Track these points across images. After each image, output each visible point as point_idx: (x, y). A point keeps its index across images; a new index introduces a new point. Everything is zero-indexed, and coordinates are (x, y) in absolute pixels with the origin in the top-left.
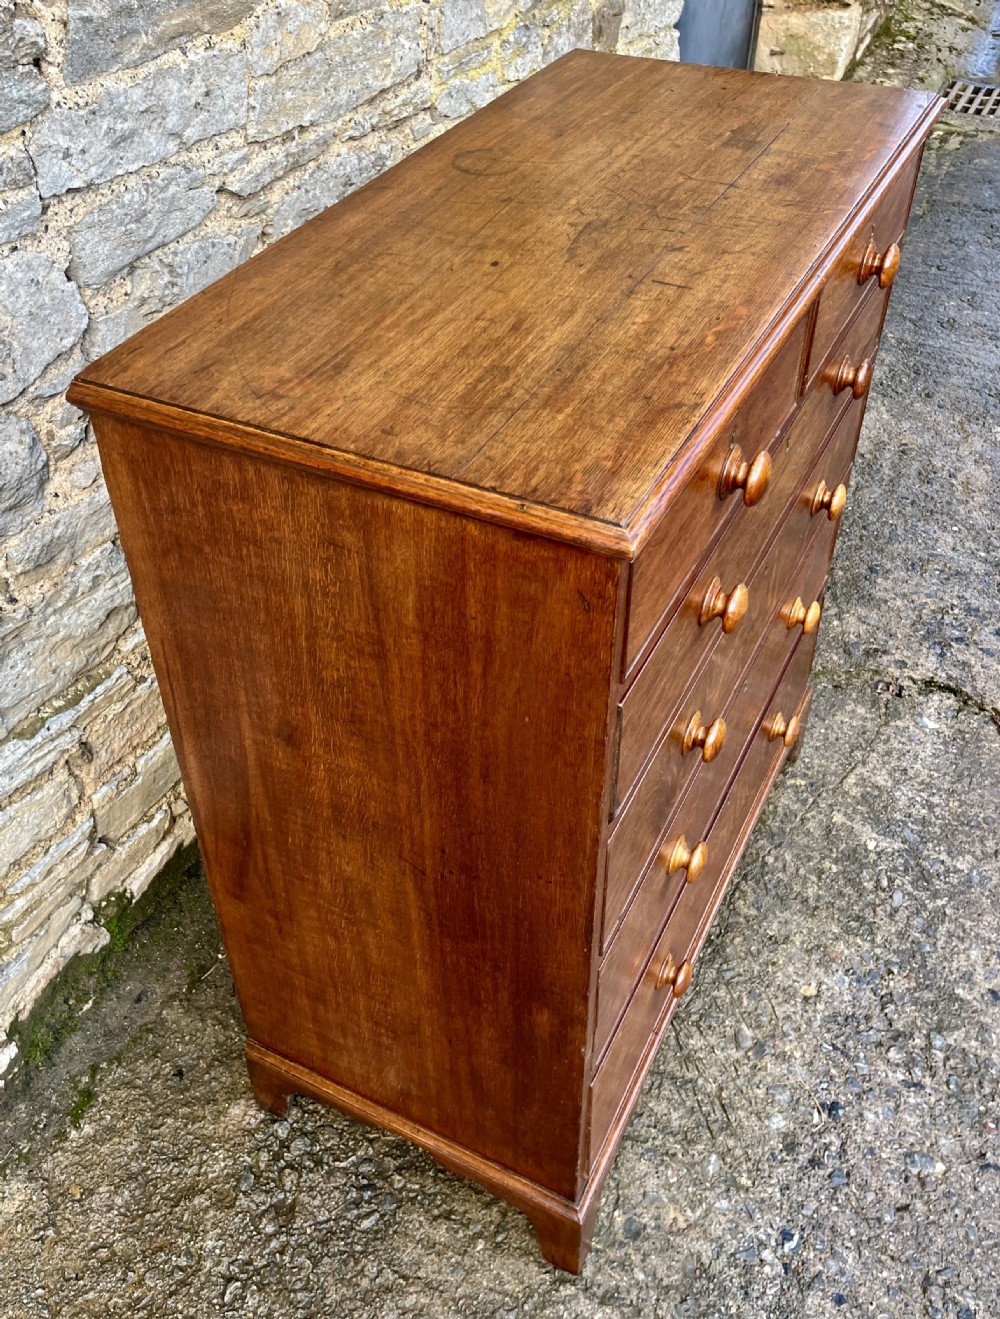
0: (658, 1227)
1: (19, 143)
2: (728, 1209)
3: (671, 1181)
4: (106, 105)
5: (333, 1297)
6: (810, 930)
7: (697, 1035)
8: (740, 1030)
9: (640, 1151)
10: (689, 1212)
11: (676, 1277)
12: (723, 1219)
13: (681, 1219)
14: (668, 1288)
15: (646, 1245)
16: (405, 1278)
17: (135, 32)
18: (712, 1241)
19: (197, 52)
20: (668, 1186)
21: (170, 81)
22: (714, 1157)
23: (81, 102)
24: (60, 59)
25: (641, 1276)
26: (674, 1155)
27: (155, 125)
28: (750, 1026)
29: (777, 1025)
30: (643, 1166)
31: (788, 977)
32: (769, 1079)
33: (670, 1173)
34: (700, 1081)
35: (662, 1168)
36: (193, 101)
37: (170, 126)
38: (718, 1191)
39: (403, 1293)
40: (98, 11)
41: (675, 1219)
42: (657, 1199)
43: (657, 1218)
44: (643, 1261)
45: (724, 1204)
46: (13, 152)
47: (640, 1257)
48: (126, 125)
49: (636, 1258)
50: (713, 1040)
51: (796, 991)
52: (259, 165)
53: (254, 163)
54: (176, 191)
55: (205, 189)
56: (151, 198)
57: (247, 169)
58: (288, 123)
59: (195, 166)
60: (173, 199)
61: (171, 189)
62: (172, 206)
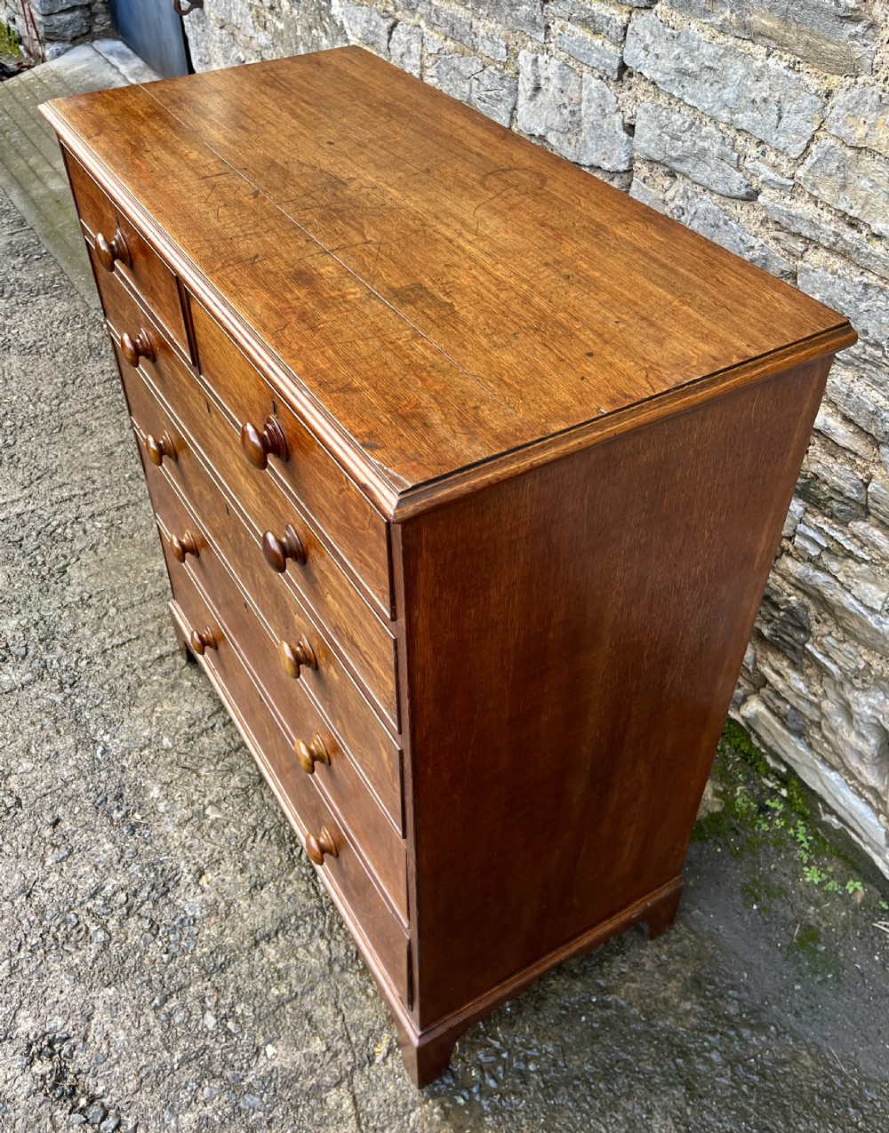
1: (625, 18)
2: (142, 733)
4: (683, 38)
6: (243, 921)
17: (724, 4)
19: (778, 63)
21: (740, 64)
23: (672, 24)
27: (716, 86)
29: (204, 838)
31: (225, 873)
32: (178, 806)
35: (189, 717)
36: (752, 96)
45: (146, 734)
46: (618, 19)
48: (692, 65)
50: (228, 792)
51: (212, 870)
52: (800, 211)
53: (799, 204)
54: (709, 149)
55: (738, 174)
56: (689, 134)
57: (787, 201)
58: (851, 208)
59: (733, 146)
60: (704, 151)
61: (706, 144)
62: (702, 155)
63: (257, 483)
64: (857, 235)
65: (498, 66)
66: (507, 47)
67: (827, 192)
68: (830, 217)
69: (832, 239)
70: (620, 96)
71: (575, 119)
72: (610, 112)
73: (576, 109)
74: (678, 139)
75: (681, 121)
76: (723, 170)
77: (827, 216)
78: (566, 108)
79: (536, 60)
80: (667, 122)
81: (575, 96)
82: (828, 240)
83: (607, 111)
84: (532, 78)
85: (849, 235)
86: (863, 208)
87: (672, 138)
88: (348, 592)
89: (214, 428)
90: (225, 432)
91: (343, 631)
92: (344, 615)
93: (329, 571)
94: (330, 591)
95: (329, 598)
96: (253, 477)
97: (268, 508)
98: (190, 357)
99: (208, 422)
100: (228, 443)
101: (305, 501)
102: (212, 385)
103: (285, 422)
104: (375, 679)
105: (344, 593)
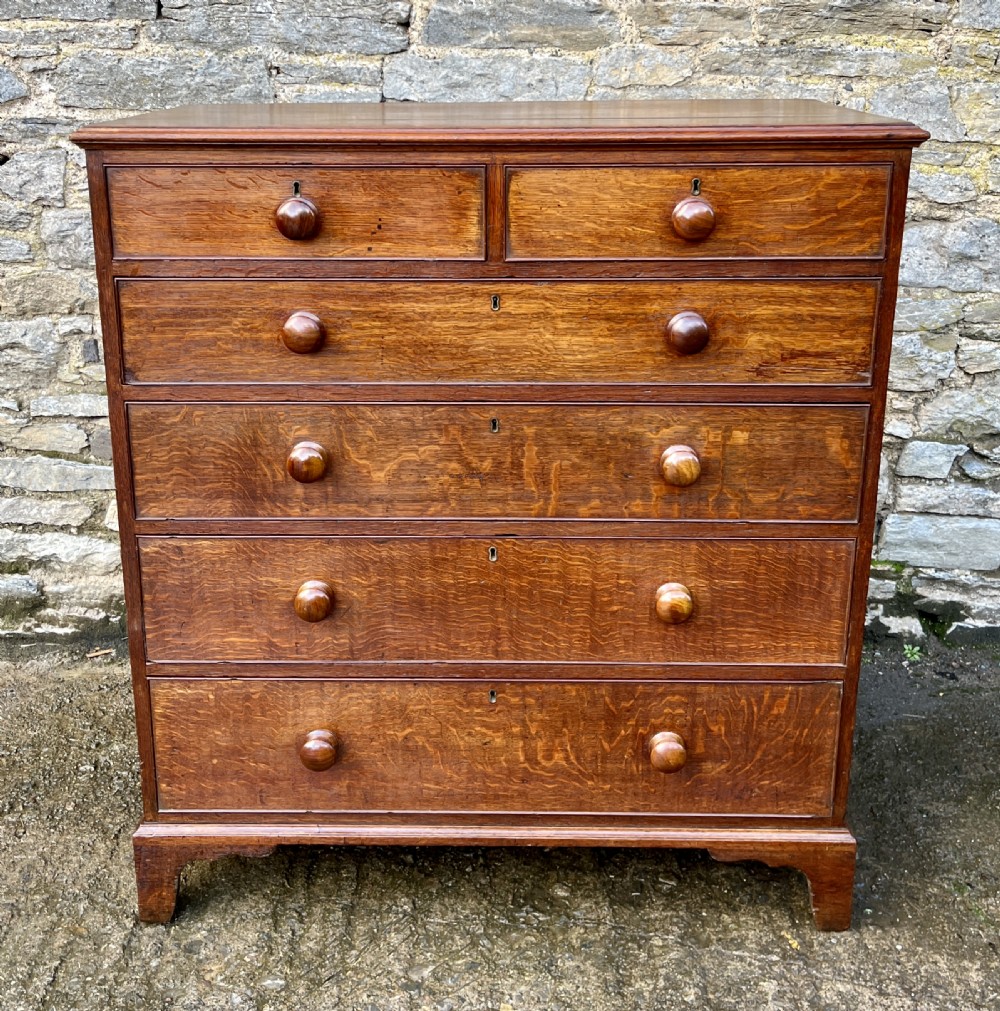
0: (200, 961)
1: (378, 64)
2: (233, 1004)
3: (246, 958)
4: (449, 62)
5: (94, 810)
6: (587, 994)
7: (401, 936)
8: (427, 967)
9: (267, 930)
10: (219, 978)
11: (160, 987)
12: (222, 1003)
13: (213, 975)
14: (149, 984)
15: (182, 959)
16: (116, 837)
17: (485, 29)
18: (199, 1000)
19: (543, 55)
20: (239, 956)
21: (509, 65)
22: (282, 982)
23: (431, 56)
24: (419, 28)
25: (154, 964)
26: (272, 954)
27: (489, 86)
28: (434, 972)
29: (448, 993)
30: (252, 936)
31: (512, 988)
32: (382, 1002)
33: (253, 955)
34: (354, 952)
35: (255, 948)
36: (527, 82)
37: (501, 90)
38: (249, 993)
39: (104, 840)
40: (456, 9)
41: (211, 971)
42: (225, 954)
43: (207, 959)
44: (168, 962)
45: (237, 999)
46: (371, 66)
47: (171, 959)
48: (461, 78)
49: (169, 957)
50: (403, 949)
51: (500, 1000)
63: (608, 318)
88: (797, 300)
89: (501, 321)
90: (534, 306)
91: (774, 360)
92: (782, 336)
93: (760, 304)
94: (755, 330)
95: (753, 340)
96: (598, 317)
97: (628, 331)
98: (478, 255)
99: (485, 324)
100: (538, 316)
101: (734, 252)
102: (533, 255)
103: (713, 188)
104: (831, 363)
105: (786, 309)
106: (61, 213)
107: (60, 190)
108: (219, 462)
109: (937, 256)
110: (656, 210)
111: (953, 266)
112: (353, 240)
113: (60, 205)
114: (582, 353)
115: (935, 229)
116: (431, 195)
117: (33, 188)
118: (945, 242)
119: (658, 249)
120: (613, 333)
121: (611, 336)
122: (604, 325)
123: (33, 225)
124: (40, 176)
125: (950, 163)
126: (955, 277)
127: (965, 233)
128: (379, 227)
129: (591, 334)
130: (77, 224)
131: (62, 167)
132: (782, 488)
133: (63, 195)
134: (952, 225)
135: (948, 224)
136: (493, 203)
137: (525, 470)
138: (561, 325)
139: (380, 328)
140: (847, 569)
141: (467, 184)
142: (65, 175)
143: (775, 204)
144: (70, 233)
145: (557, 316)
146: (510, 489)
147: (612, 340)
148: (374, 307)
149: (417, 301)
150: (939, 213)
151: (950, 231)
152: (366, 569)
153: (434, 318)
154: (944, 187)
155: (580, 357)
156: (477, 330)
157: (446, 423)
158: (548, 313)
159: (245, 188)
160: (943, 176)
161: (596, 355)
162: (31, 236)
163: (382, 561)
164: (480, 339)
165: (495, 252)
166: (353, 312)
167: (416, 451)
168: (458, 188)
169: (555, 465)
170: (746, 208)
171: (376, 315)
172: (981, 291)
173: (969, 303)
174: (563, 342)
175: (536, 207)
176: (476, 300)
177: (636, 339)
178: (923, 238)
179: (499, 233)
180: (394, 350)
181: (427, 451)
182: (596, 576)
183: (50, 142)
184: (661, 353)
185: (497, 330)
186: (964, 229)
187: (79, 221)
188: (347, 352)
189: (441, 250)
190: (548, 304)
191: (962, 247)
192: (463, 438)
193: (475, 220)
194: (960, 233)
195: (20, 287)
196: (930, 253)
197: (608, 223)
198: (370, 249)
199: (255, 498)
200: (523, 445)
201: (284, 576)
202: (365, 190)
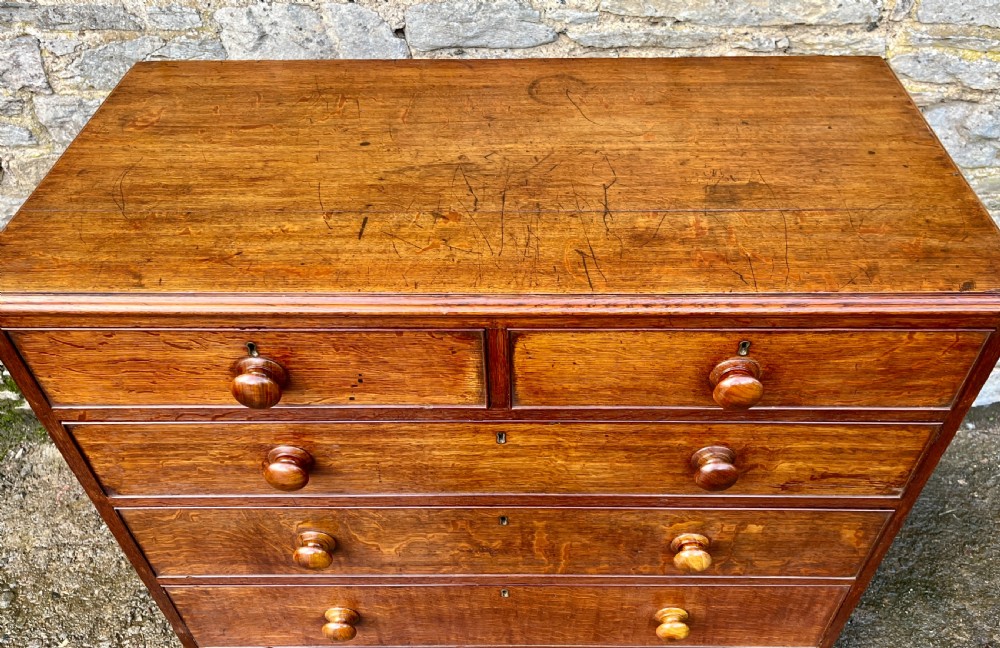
52: (610, 30)
53: (606, 27)
54: (507, 17)
55: (541, 26)
56: (480, 13)
57: (595, 28)
58: (656, 11)
59: (532, 7)
60: (502, 21)
61: (502, 14)
62: (500, 25)
63: (626, 449)
64: (664, 28)
65: (190, 34)
66: (199, 13)
67: (634, 8)
68: (637, 25)
69: (644, 39)
70: (379, 9)
71: (325, 47)
72: (372, 27)
73: (323, 38)
74: (470, 21)
75: (467, 6)
76: (525, 29)
77: (634, 25)
78: (311, 41)
79: (250, 13)
80: (451, 12)
81: (317, 28)
82: (639, 42)
83: (369, 27)
84: (255, 30)
85: (658, 30)
86: (666, 8)
87: (462, 23)
88: (840, 437)
89: (506, 452)
90: (545, 440)
91: (802, 479)
92: (815, 463)
93: (798, 441)
94: (788, 459)
95: (783, 466)
96: (616, 448)
97: (648, 459)
98: (480, 403)
99: (490, 452)
100: (549, 447)
101: (779, 402)
102: (543, 404)
103: (766, 350)
104: (864, 482)
105: (826, 444)
106: (53, 100)
107: (43, 79)
108: (226, 543)
109: (957, 136)
110: (692, 368)
111: (970, 146)
112: (331, 392)
113: (47, 92)
114: (595, 473)
115: (961, 109)
116: (419, 355)
117: (14, 77)
118: (968, 124)
119: (690, 400)
120: (629, 459)
121: (630, 462)
122: (622, 454)
123: (26, 111)
124: (18, 65)
125: (995, 50)
126: (969, 155)
127: (991, 117)
128: (360, 381)
129: (607, 461)
130: (72, 112)
131: (38, 56)
132: (787, 559)
133: (48, 83)
134: (980, 108)
135: (975, 105)
136: (496, 360)
137: (535, 547)
138: (573, 454)
139: (374, 456)
140: (836, 602)
141: (462, 345)
142: (43, 63)
143: (837, 364)
144: (68, 119)
145: (570, 447)
146: (521, 558)
147: (631, 465)
148: (365, 442)
149: (413, 437)
150: (969, 97)
151: (976, 113)
152: (387, 601)
153: (434, 449)
154: (982, 74)
155: (594, 476)
156: (482, 457)
157: (453, 519)
158: (560, 446)
159: (189, 349)
160: (985, 63)
161: (612, 475)
162: (28, 121)
163: (400, 597)
164: (484, 463)
165: (498, 399)
166: (341, 445)
167: (425, 537)
168: (451, 349)
169: (565, 545)
170: (802, 367)
171: (369, 448)
172: (990, 167)
173: (976, 177)
174: (576, 466)
175: (547, 364)
176: (478, 436)
177: (655, 464)
178: (948, 120)
179: (502, 385)
180: (394, 471)
181: (435, 537)
182: (600, 604)
183: (17, 29)
184: (682, 475)
185: (504, 457)
186: (991, 113)
187: (73, 108)
188: (341, 474)
189: (437, 399)
190: (560, 439)
191: (983, 131)
192: (471, 529)
193: (474, 375)
194: (987, 117)
195: (33, 169)
196: (950, 133)
197: (633, 379)
198: (352, 399)
199: (270, 564)
200: (533, 533)
201: (309, 605)
202: (337, 350)
